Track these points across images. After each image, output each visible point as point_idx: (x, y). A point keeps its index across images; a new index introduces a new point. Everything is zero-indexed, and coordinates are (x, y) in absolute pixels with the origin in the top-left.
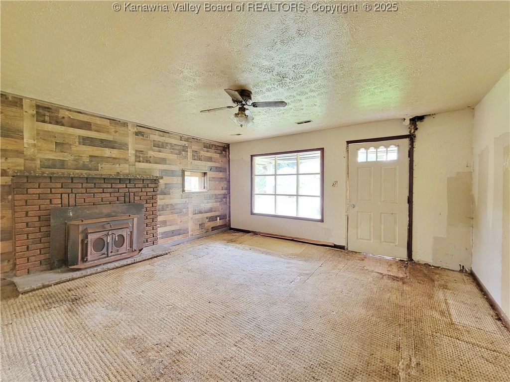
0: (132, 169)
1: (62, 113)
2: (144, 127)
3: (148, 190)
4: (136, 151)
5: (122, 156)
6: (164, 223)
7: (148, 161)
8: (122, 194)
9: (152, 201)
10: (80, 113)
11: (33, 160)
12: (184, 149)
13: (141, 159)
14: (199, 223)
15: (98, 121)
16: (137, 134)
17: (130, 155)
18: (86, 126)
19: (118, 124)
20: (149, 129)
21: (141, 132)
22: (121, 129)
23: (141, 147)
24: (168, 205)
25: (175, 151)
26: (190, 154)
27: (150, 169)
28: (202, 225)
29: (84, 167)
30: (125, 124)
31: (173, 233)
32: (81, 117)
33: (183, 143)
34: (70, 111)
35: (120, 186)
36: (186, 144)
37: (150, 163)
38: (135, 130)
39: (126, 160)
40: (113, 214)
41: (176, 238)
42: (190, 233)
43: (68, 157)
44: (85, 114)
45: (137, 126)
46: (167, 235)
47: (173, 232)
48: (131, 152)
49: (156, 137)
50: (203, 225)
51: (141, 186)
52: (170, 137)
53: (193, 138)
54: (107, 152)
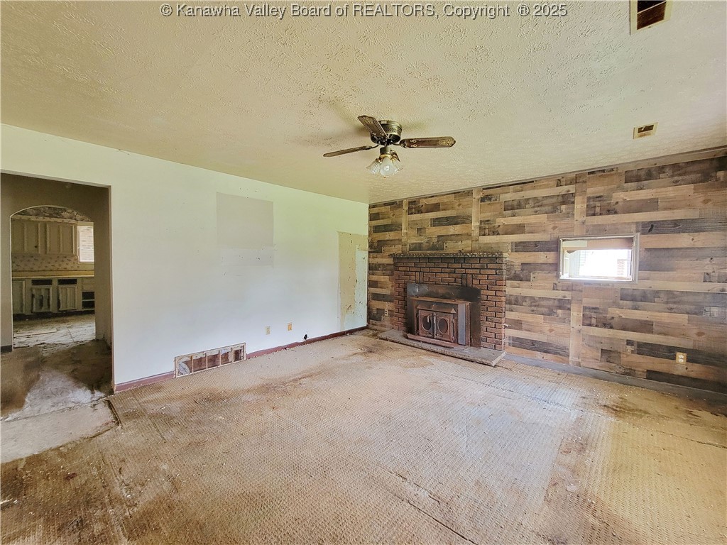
0: (476, 245)
1: (423, 202)
2: (493, 188)
3: (489, 272)
4: (481, 222)
5: (464, 232)
6: (517, 324)
7: (495, 233)
8: (460, 276)
9: (496, 288)
10: (433, 197)
11: (405, 245)
12: (567, 199)
13: (487, 231)
14: (600, 346)
15: (445, 199)
16: (482, 200)
17: (473, 229)
18: (436, 207)
19: (462, 195)
20: (500, 187)
21: (488, 195)
22: (465, 200)
23: (487, 215)
24: (525, 297)
25: (543, 209)
26: (580, 205)
27: (497, 243)
28: (608, 354)
29: (434, 248)
30: (469, 193)
31: (534, 346)
32: (434, 201)
33: (563, 189)
34: (426, 198)
35: (456, 266)
36: (572, 189)
37: (498, 234)
38: (481, 195)
39: (469, 235)
40: (447, 296)
41: (539, 355)
42: (572, 358)
43: (423, 240)
44: (436, 196)
45: (484, 189)
46: (519, 343)
47: (533, 342)
48: (475, 224)
49: (509, 196)
50: (613, 355)
51: (477, 266)
52: (534, 188)
53: (589, 173)
54: (452, 230)
